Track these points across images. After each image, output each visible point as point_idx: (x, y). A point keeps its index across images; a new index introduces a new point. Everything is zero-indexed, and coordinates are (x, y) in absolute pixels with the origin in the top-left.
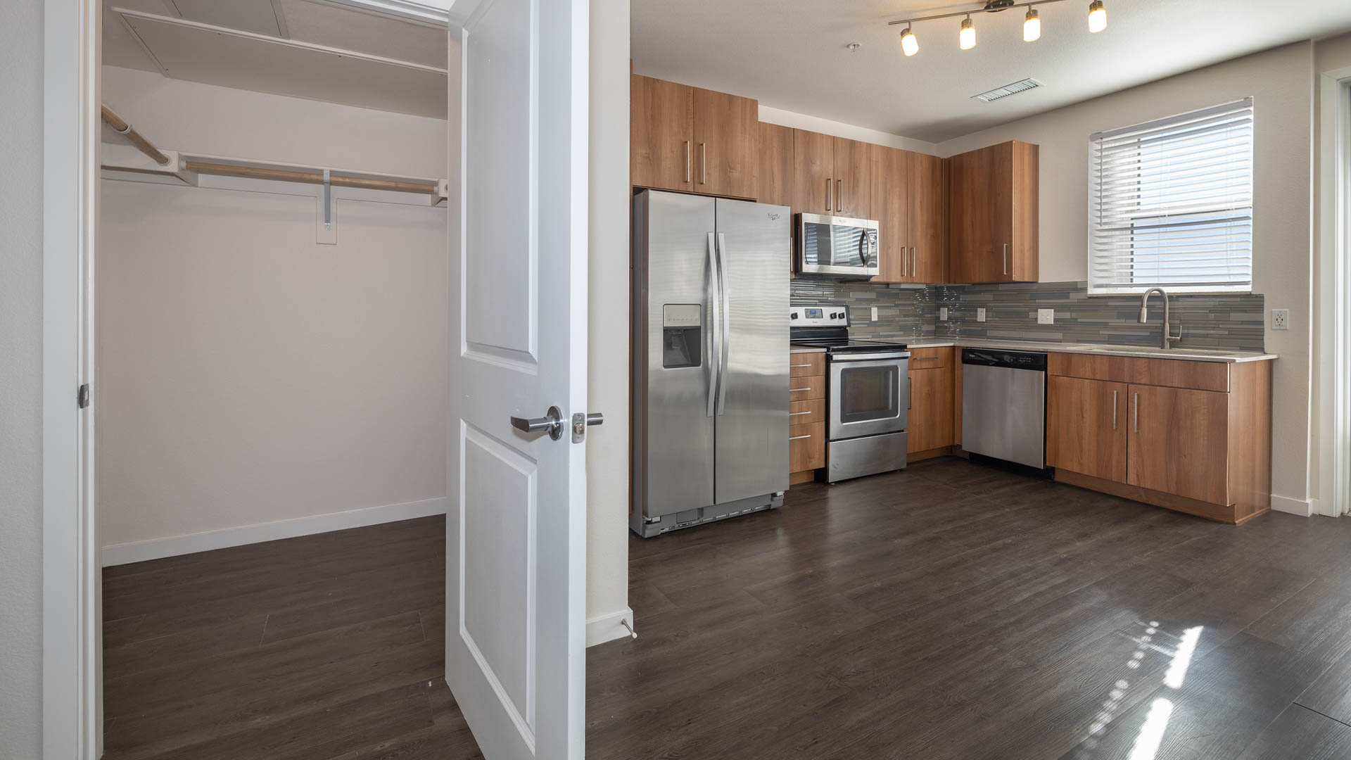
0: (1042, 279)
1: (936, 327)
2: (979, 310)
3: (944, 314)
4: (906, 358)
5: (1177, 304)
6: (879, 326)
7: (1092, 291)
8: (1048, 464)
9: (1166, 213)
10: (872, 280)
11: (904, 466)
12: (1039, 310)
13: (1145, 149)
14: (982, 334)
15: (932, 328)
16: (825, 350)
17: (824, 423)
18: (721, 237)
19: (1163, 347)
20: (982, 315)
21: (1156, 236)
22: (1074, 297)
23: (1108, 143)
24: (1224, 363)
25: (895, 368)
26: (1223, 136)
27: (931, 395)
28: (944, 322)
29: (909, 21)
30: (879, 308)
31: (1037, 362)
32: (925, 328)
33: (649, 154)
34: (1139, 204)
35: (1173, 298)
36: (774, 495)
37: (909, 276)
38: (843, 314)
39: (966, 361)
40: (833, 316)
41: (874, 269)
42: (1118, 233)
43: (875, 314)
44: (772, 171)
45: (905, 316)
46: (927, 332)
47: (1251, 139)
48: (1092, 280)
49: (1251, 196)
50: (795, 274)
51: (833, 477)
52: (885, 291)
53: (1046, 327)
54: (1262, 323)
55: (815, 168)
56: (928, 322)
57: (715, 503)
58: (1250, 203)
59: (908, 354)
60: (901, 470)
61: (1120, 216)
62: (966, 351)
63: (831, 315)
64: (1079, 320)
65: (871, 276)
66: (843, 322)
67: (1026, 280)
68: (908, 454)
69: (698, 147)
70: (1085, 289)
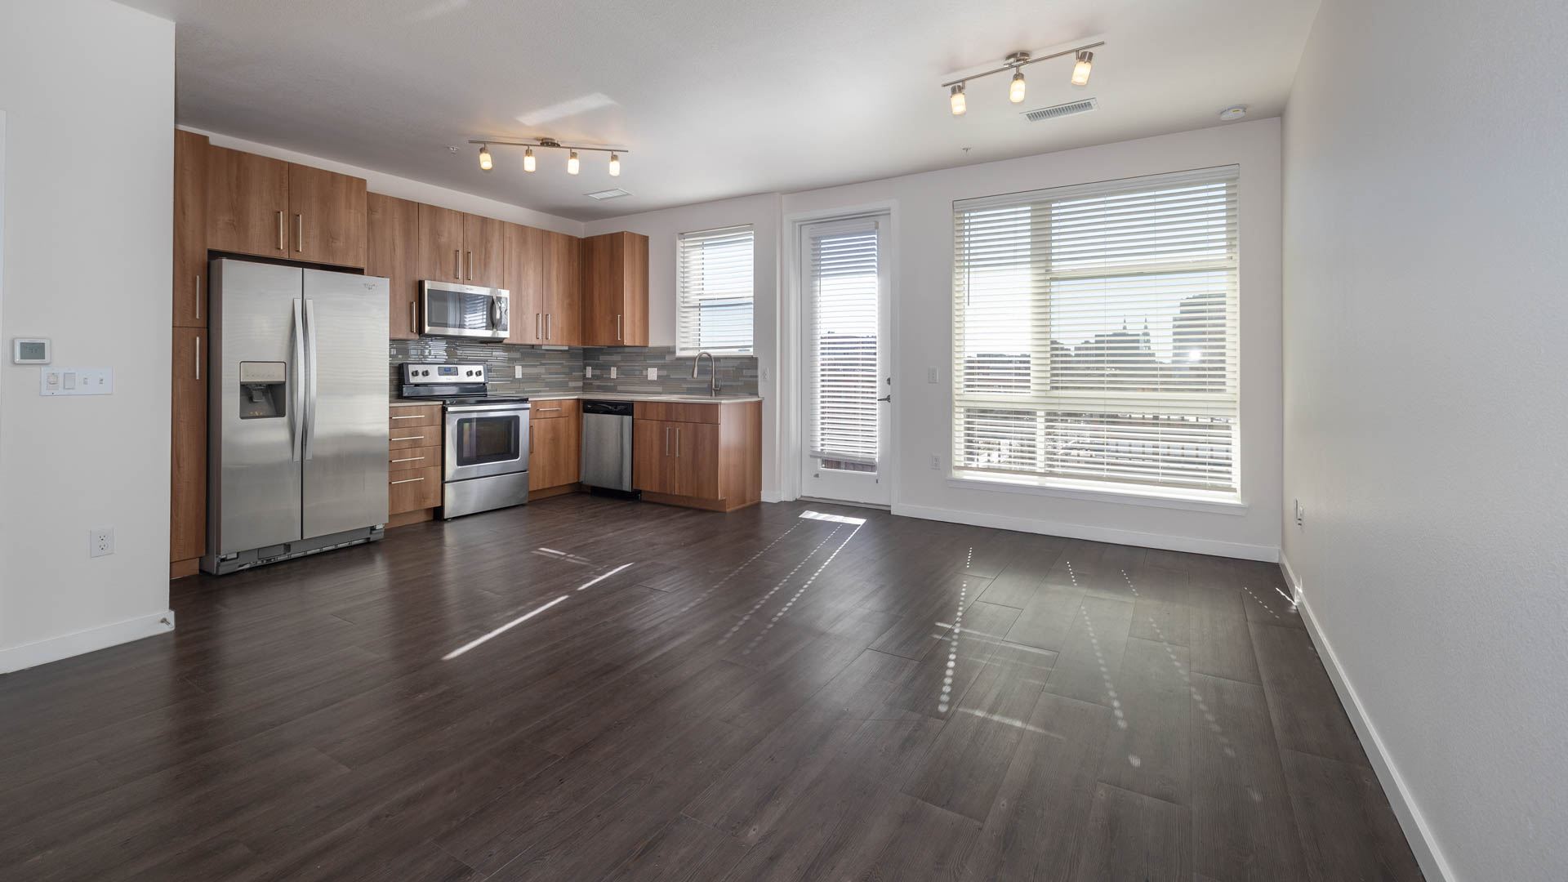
0: (652, 344)
1: (584, 383)
2: (612, 368)
3: (589, 372)
4: (528, 409)
5: (718, 364)
6: (523, 383)
7: (679, 354)
8: (634, 488)
9: (716, 297)
10: (505, 341)
11: (525, 502)
12: (649, 369)
13: (707, 250)
14: (612, 390)
15: (580, 384)
16: (441, 403)
17: (440, 467)
18: (310, 304)
19: (711, 395)
20: (614, 373)
21: (711, 313)
22: (668, 358)
23: (689, 241)
24: (716, 405)
25: (517, 418)
26: (739, 248)
27: (555, 440)
28: (589, 379)
29: (484, 143)
30: (523, 366)
31: (625, 409)
32: (572, 384)
33: (233, 221)
34: (703, 289)
35: (718, 359)
36: (373, 529)
37: (544, 339)
38: (480, 372)
39: (586, 411)
40: (470, 374)
41: (504, 332)
42: (692, 309)
43: (519, 372)
44: (393, 240)
45: (550, 374)
46: (575, 388)
47: (752, 252)
48: (679, 344)
49: (752, 289)
50: (419, 335)
51: (448, 513)
52: (528, 352)
53: (652, 382)
54: (757, 377)
55: (443, 240)
56: (576, 379)
57: (302, 538)
58: (752, 294)
59: (529, 405)
60: (523, 505)
61: (694, 299)
62: (586, 402)
63: (467, 373)
64: (672, 377)
65: (504, 339)
66: (481, 379)
67: (637, 344)
68: (530, 492)
69: (293, 220)
70: (674, 352)
